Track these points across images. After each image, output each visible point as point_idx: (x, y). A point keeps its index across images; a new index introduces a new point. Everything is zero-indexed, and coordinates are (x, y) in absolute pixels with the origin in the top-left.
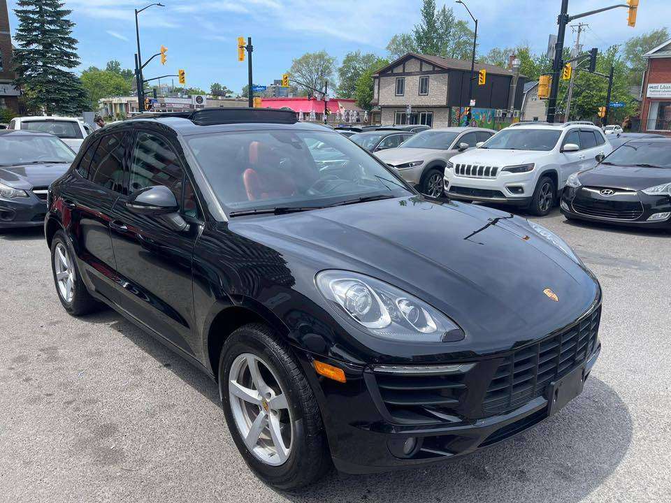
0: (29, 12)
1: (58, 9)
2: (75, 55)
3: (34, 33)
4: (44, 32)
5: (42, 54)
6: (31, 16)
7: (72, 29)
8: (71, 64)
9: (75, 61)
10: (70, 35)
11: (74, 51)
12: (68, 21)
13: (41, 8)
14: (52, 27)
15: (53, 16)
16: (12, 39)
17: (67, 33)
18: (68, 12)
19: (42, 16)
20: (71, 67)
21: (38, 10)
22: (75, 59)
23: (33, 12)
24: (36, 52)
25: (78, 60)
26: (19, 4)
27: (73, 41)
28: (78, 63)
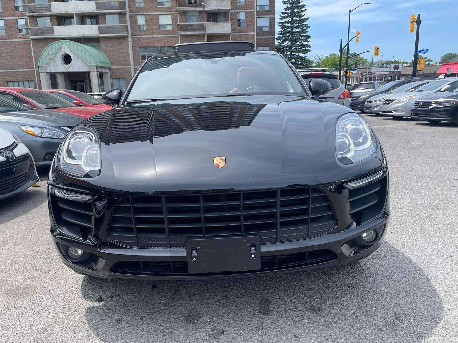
0: (286, 22)
1: (302, 18)
2: (308, 46)
3: (287, 35)
4: (292, 33)
5: (290, 47)
6: (286, 24)
7: (308, 29)
8: (306, 51)
9: (308, 50)
10: (307, 34)
11: (308, 43)
12: (307, 25)
13: (292, 19)
14: (297, 30)
15: (298, 23)
16: (276, 39)
17: (305, 32)
18: (307, 19)
19: (292, 24)
20: (306, 53)
21: (291, 20)
22: (308, 48)
23: (288, 22)
24: (287, 46)
25: (310, 49)
26: (281, 19)
27: (308, 37)
28: (309, 51)
